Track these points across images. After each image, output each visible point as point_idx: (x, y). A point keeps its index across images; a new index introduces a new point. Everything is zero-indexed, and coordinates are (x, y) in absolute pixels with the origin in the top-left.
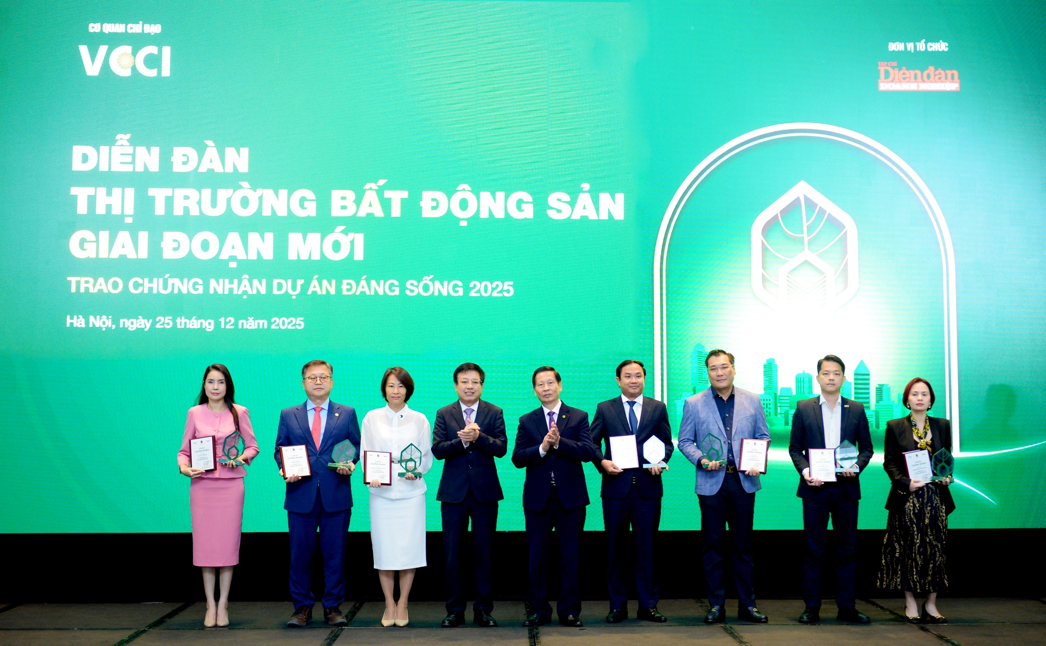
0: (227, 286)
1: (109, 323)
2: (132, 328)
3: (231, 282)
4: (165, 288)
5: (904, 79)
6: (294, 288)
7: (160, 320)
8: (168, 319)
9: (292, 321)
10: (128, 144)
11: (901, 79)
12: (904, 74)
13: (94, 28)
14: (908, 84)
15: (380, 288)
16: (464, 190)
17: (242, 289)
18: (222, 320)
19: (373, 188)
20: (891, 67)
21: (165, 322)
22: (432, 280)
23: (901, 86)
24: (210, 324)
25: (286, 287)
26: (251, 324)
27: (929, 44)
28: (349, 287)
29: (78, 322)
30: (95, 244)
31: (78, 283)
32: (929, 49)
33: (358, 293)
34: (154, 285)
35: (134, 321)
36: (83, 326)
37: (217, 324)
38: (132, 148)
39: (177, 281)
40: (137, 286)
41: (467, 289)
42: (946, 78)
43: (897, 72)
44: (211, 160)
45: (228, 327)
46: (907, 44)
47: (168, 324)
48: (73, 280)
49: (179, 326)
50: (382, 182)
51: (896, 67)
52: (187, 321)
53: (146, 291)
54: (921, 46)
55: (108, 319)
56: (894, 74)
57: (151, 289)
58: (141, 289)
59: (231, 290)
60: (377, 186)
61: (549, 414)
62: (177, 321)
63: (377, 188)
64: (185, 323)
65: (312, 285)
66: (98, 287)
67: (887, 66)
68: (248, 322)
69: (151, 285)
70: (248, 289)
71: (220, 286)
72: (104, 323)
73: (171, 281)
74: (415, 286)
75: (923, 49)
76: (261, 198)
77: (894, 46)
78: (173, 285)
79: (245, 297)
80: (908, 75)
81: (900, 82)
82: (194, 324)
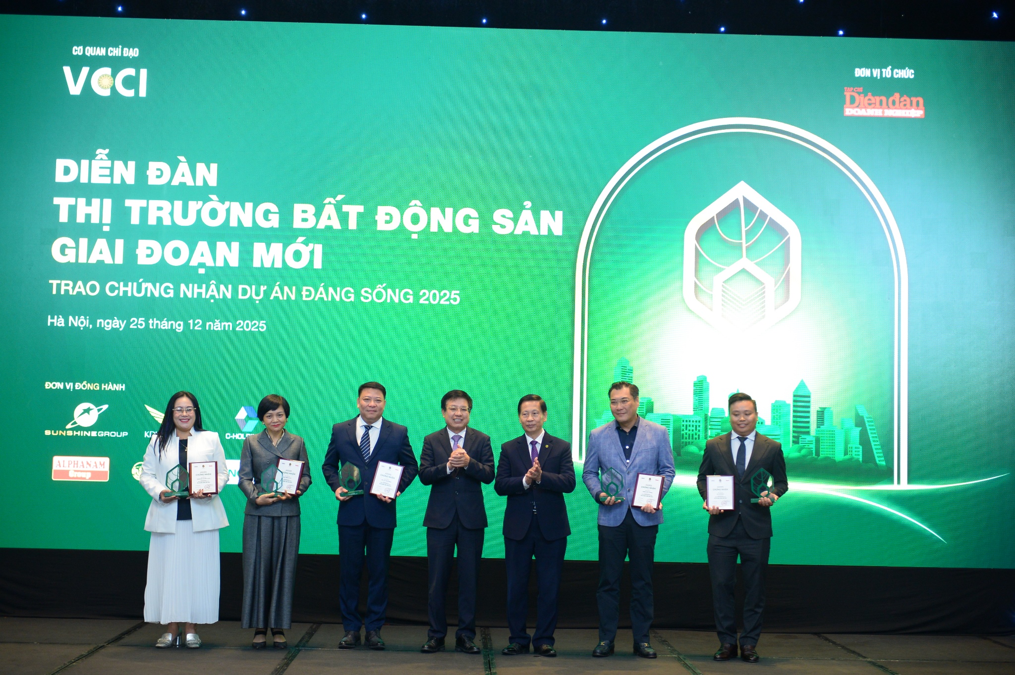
0: (196, 290)
1: (86, 323)
2: (108, 328)
3: (200, 287)
4: (139, 291)
5: (870, 104)
6: (257, 294)
7: (134, 321)
8: (141, 320)
9: (255, 324)
10: (107, 159)
11: (866, 105)
12: (869, 100)
13: (77, 51)
14: (873, 110)
15: (336, 295)
16: (415, 205)
17: (210, 293)
18: (191, 321)
19: (332, 203)
20: (857, 92)
21: (138, 323)
22: (385, 289)
23: (867, 112)
24: (179, 325)
25: (250, 292)
26: (217, 326)
27: (896, 71)
28: (308, 293)
29: (59, 322)
30: (75, 250)
31: (59, 286)
32: (895, 76)
33: (316, 299)
34: (129, 289)
35: (110, 321)
36: (63, 325)
37: (187, 325)
38: (110, 162)
39: (150, 286)
40: (112, 289)
41: (417, 297)
42: (911, 105)
43: (862, 98)
44: (183, 175)
45: (196, 328)
46: (873, 70)
47: (141, 325)
48: (55, 282)
49: (151, 327)
50: (340, 197)
51: (862, 93)
52: (159, 322)
53: (121, 294)
54: (887, 72)
55: (86, 319)
56: (860, 99)
57: (125, 292)
58: (116, 292)
59: (200, 294)
60: (336, 201)
61: (531, 443)
62: (149, 322)
63: (335, 203)
64: (157, 324)
65: (274, 292)
66: (77, 290)
67: (853, 91)
68: (215, 324)
69: (126, 289)
70: (215, 293)
71: (189, 291)
72: (82, 323)
73: (144, 285)
74: (370, 293)
75: (889, 76)
76: (228, 211)
77: (861, 72)
78: (146, 289)
79: (212, 301)
80: (873, 101)
81: (865, 108)
82: (165, 325)
